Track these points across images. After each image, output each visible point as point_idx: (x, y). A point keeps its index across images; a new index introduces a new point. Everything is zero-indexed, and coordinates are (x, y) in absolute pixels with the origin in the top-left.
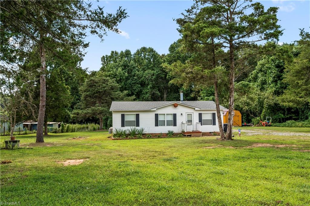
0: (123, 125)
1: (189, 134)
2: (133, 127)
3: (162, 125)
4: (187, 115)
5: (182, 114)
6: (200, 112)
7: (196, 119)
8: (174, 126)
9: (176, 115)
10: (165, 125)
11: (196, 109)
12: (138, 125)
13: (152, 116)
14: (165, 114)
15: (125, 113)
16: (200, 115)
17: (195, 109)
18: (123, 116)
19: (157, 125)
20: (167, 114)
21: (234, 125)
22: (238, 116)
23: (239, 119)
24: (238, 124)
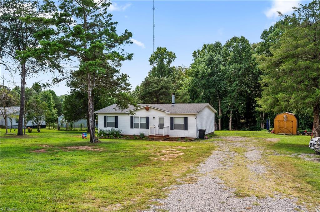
0: (105, 126)
1: (152, 137)
2: (113, 128)
3: (136, 128)
4: (159, 118)
5: (154, 117)
6: (172, 116)
7: (167, 123)
8: (147, 129)
9: (149, 118)
10: (139, 128)
11: (167, 112)
12: (117, 126)
13: (128, 118)
14: (139, 117)
15: (107, 115)
16: (172, 119)
17: (165, 112)
18: (105, 117)
19: (132, 127)
20: (141, 117)
21: (286, 133)
22: (292, 121)
23: (294, 125)
24: (292, 131)
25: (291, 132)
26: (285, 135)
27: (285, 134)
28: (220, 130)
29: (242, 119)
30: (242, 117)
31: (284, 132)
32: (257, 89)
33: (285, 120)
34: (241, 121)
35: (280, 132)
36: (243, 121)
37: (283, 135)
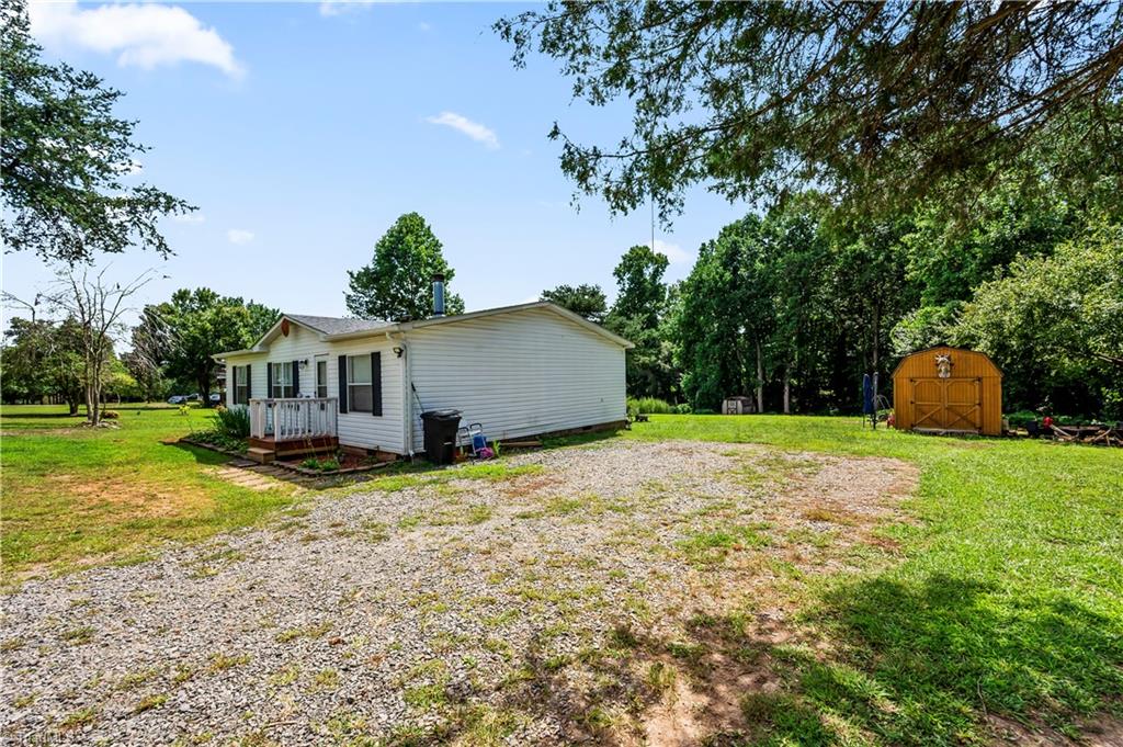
21: (951, 426)
22: (979, 379)
23: (987, 395)
24: (978, 421)
25: (974, 425)
26: (946, 435)
27: (944, 431)
28: (786, 414)
29: (825, 389)
30: (825, 383)
31: (939, 425)
32: (857, 316)
33: (941, 375)
34: (822, 392)
35: (921, 424)
36: (826, 393)
37: (935, 434)
